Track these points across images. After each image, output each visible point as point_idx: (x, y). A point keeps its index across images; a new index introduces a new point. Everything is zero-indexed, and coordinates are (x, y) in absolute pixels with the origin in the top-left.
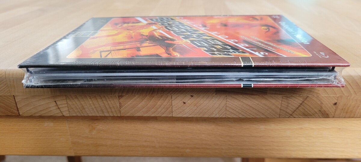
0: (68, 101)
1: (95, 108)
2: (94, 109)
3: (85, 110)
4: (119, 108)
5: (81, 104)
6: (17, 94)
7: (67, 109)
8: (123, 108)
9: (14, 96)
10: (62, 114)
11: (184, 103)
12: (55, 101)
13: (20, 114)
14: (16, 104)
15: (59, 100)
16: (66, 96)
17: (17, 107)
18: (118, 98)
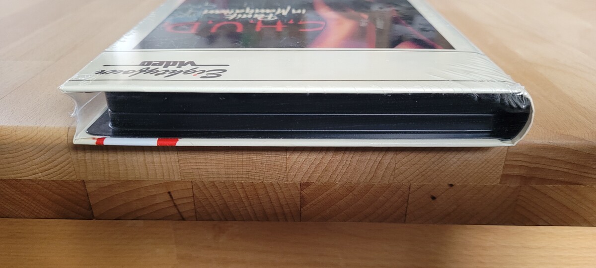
0: (194, 192)
1: (251, 205)
2: (248, 208)
3: (229, 209)
4: (299, 208)
5: (223, 199)
6: (90, 177)
7: (193, 207)
8: (308, 206)
9: (83, 181)
10: (181, 216)
11: (434, 198)
12: (169, 193)
13: (93, 216)
14: (88, 196)
15: (177, 190)
16: (192, 182)
17: (89, 201)
18: (299, 187)
